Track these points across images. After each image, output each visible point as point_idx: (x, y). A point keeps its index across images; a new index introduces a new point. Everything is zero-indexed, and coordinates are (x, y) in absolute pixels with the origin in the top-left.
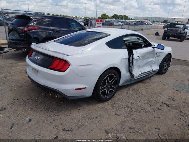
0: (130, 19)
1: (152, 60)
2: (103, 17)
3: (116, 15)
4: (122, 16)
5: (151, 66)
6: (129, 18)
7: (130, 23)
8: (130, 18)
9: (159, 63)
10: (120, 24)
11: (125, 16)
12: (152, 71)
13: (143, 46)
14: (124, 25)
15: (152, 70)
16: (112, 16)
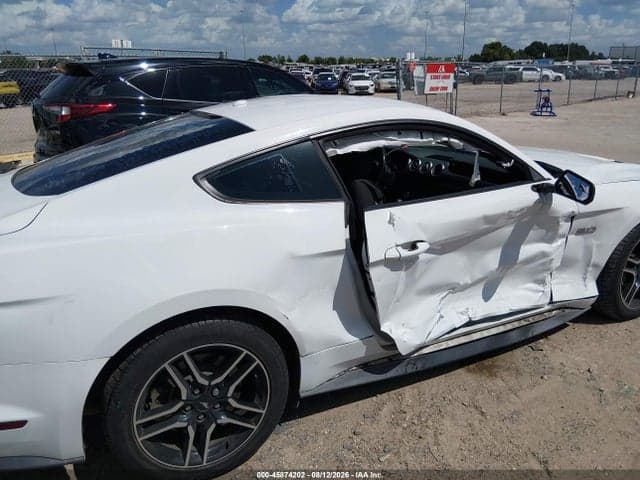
0: (593, 57)
1: (544, 255)
2: (488, 55)
3: (540, 43)
4: (562, 45)
5: (542, 282)
6: (590, 53)
7: (590, 71)
8: (597, 54)
9: (595, 266)
10: (547, 77)
11: (574, 46)
12: (547, 307)
13: (476, 178)
14: (563, 77)
15: (551, 302)
16: (523, 49)
